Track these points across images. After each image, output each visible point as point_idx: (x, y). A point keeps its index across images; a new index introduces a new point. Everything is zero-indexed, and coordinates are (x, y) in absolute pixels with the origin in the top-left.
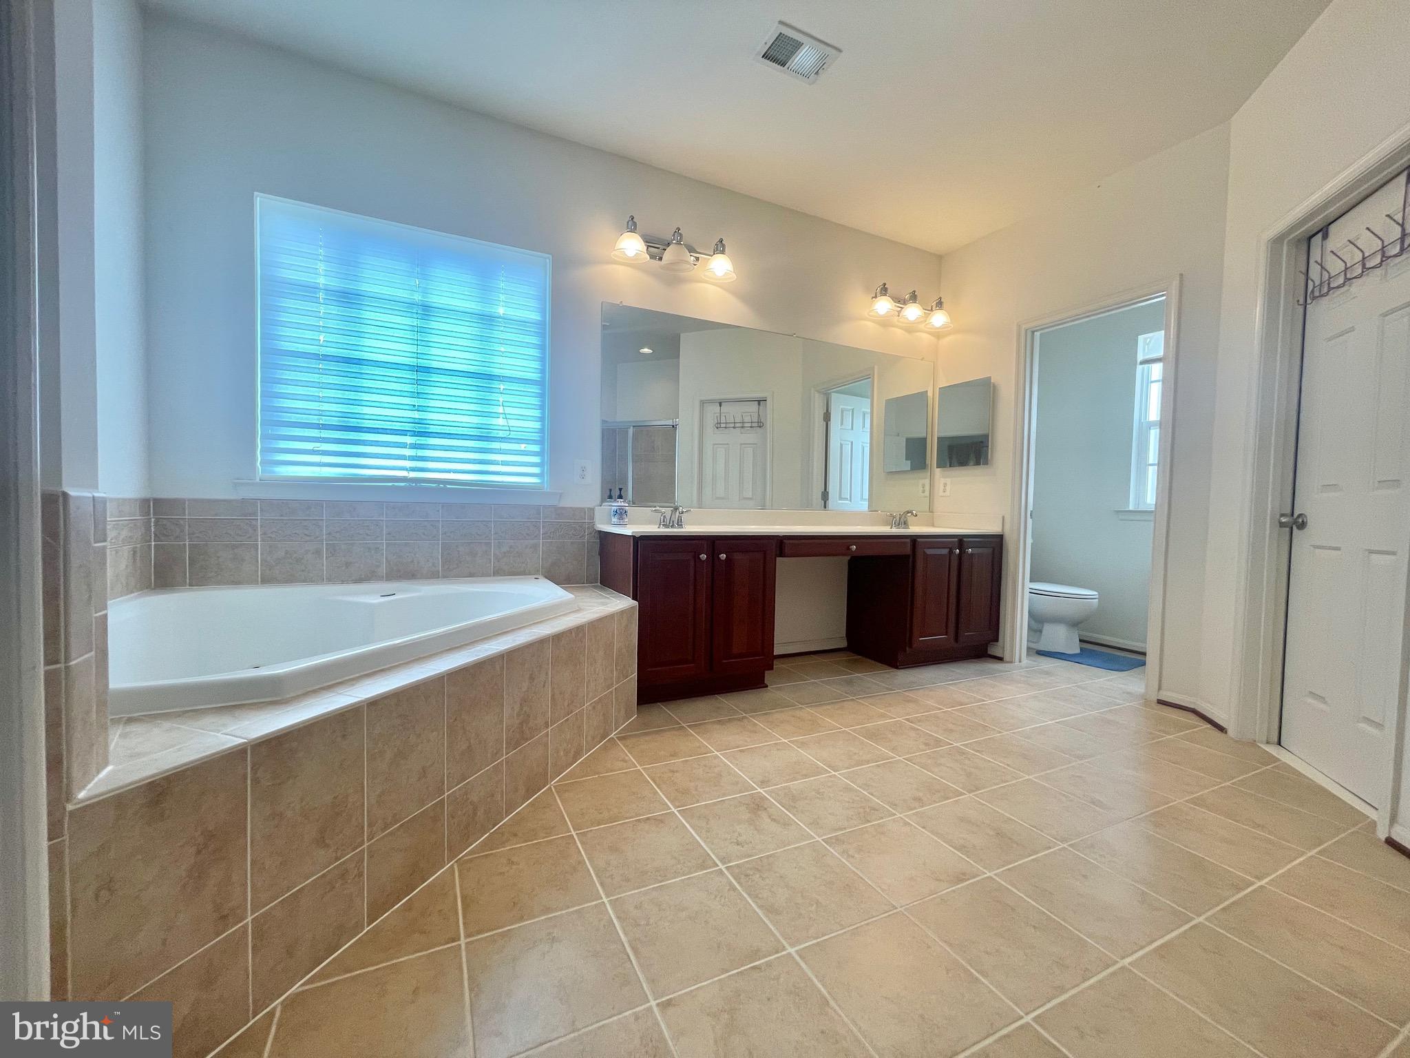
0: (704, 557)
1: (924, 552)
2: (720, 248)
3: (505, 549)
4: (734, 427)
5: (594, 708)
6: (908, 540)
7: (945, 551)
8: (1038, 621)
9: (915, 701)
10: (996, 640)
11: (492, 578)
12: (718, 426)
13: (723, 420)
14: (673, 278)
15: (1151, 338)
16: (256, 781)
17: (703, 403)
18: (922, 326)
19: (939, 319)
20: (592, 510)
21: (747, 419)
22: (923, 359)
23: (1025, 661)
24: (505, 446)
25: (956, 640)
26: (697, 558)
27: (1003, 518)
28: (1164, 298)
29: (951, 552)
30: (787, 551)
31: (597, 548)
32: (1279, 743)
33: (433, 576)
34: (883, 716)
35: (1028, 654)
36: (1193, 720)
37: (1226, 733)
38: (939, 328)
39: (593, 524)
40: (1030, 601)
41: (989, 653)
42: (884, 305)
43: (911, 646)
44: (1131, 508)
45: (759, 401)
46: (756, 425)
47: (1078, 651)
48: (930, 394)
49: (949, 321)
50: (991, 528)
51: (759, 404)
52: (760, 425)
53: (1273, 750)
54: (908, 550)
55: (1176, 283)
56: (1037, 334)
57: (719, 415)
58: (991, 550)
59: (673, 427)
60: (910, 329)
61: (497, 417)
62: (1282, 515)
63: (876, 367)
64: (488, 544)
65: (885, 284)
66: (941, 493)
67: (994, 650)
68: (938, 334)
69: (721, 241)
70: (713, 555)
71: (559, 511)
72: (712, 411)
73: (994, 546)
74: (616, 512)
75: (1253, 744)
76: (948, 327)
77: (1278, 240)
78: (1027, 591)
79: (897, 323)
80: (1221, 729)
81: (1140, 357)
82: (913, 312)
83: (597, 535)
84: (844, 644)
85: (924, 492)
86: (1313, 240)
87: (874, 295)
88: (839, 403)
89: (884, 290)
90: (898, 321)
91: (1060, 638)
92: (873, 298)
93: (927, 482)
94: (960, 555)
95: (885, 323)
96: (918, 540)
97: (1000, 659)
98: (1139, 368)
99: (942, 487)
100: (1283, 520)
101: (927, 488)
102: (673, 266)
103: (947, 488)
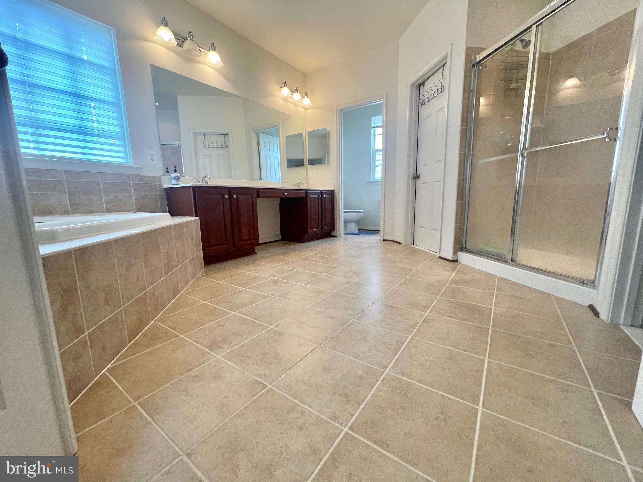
0: (227, 196)
1: (310, 196)
2: (213, 47)
3: (111, 197)
4: (213, 147)
5: (190, 262)
6: (304, 191)
7: (317, 196)
8: (346, 222)
9: (314, 250)
10: (334, 230)
11: (106, 213)
12: (204, 146)
13: (207, 143)
14: (189, 58)
15: (375, 119)
16: (78, 268)
17: (195, 134)
18: (299, 104)
19: (307, 101)
20: (160, 178)
21: (219, 143)
22: (301, 118)
23: (343, 236)
24: (100, 140)
25: (322, 230)
26: (223, 197)
27: (334, 184)
28: (382, 101)
29: (318, 196)
30: (261, 194)
31: (165, 197)
32: (414, 244)
33: (65, 213)
34: (305, 255)
35: (344, 234)
36: (393, 243)
37: (401, 244)
38: (306, 106)
39: (161, 185)
40: (344, 215)
41: (332, 235)
42: (286, 91)
43: (307, 233)
44: (371, 181)
45: (224, 135)
46: (224, 146)
47: (358, 232)
48: (304, 134)
49: (310, 102)
50: (330, 188)
51: (225, 136)
52: (226, 146)
53: (412, 246)
54: (304, 195)
55: (385, 96)
56: (343, 112)
57: (204, 141)
58: (330, 196)
59: (179, 145)
60: (295, 104)
61: (92, 121)
62: (414, 175)
63: (280, 121)
64: (100, 195)
65: (286, 82)
66: (311, 175)
67: (333, 234)
68: (306, 109)
69: (213, 44)
70: (231, 196)
71: (142, 178)
72: (200, 138)
73: (332, 194)
74: (175, 178)
75: (408, 245)
76: (310, 105)
77: (412, 85)
78: (343, 212)
79: (290, 101)
80: (400, 243)
81: (372, 126)
82: (297, 96)
83: (164, 191)
84: (280, 238)
85: (304, 175)
86: (421, 86)
87: (281, 86)
88: (263, 138)
89: (286, 85)
90: (291, 100)
91: (353, 227)
92: (281, 87)
93: (305, 171)
94: (321, 198)
95: (286, 100)
96: (308, 191)
97: (336, 236)
98: (372, 129)
99: (311, 173)
100: (415, 176)
101: (305, 174)
102: (188, 51)
103: (313, 173)
